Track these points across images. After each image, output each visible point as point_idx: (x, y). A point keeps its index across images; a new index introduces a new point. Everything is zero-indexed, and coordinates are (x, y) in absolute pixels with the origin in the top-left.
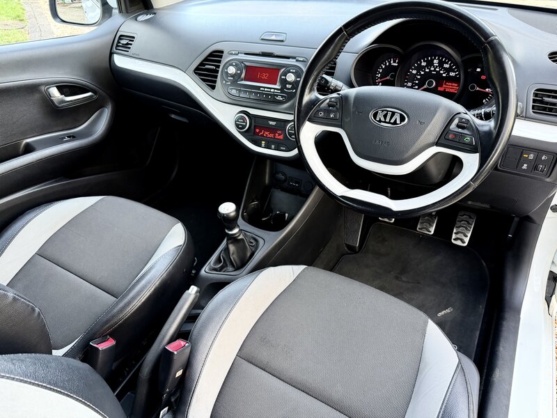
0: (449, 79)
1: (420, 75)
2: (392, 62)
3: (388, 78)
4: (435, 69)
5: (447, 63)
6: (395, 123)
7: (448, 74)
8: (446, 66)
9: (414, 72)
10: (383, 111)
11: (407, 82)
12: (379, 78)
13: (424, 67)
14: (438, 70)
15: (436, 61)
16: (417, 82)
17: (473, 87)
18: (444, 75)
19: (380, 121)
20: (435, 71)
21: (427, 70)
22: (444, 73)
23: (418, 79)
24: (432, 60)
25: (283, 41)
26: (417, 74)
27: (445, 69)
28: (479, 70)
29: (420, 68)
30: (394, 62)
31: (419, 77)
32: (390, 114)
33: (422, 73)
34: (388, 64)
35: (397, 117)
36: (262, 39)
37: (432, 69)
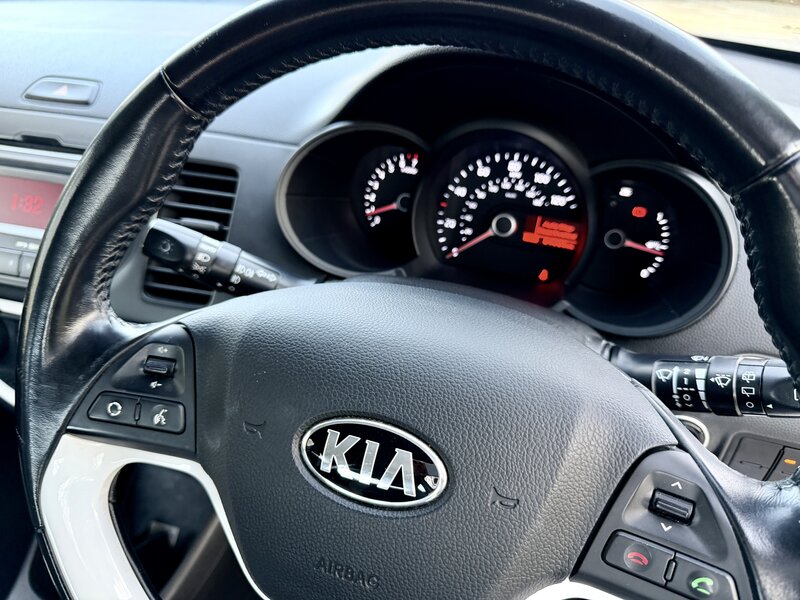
0: (552, 213)
1: (476, 200)
2: (402, 164)
3: (394, 206)
4: (513, 185)
5: (544, 171)
6: (395, 494)
7: (548, 200)
8: (542, 179)
9: (461, 192)
10: (345, 431)
11: (443, 218)
12: (371, 204)
13: (485, 180)
14: (520, 187)
15: (515, 168)
16: (469, 218)
17: (615, 239)
18: (538, 203)
19: (334, 476)
20: (512, 190)
21: (493, 189)
22: (538, 197)
23: (470, 211)
24: (504, 163)
25: (86, 103)
26: (467, 198)
27: (540, 187)
28: (626, 192)
29: (473, 182)
30: (409, 163)
31: (473, 206)
32: (372, 448)
33: (481, 195)
34: (392, 169)
35: (403, 460)
36: (30, 97)
37: (506, 185)
